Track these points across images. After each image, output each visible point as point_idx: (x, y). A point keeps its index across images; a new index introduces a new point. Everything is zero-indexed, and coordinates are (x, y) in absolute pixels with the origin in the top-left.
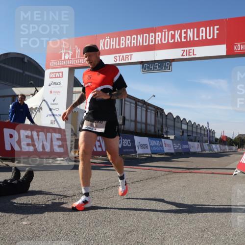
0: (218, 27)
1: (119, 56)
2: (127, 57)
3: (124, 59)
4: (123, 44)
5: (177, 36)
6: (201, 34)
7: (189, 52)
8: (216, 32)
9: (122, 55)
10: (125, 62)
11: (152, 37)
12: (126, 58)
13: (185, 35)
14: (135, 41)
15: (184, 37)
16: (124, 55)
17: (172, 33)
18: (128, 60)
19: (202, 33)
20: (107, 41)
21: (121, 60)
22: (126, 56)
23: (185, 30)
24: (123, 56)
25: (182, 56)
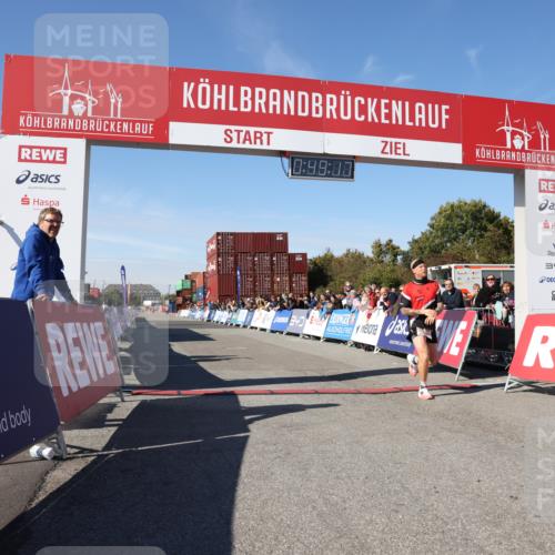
0: (447, 107)
1: (239, 132)
2: (259, 137)
3: (250, 140)
4: (246, 103)
5: (371, 110)
6: (417, 116)
7: (396, 148)
8: (445, 117)
9: (244, 129)
10: (253, 147)
11: (317, 100)
12: (256, 138)
13: (387, 111)
14: (278, 103)
15: (386, 114)
16: (252, 130)
17: (359, 101)
18: (261, 143)
19: (420, 113)
20: (204, 89)
21: (241, 140)
22: (256, 133)
23: (387, 101)
24: (248, 132)
25: (383, 152)
